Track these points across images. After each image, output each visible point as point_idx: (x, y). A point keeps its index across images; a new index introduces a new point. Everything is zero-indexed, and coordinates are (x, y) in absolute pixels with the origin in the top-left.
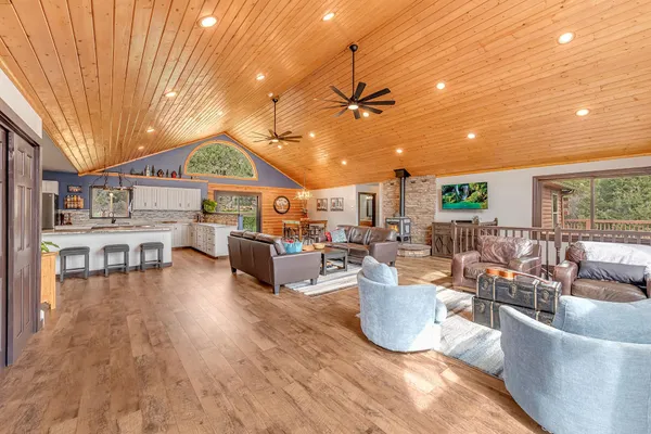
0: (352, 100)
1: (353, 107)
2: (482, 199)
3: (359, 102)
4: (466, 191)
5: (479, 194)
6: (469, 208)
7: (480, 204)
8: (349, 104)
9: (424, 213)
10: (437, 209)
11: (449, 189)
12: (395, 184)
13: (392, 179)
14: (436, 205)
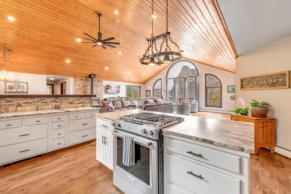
12: (84, 80)
13: (82, 77)
14: (103, 92)
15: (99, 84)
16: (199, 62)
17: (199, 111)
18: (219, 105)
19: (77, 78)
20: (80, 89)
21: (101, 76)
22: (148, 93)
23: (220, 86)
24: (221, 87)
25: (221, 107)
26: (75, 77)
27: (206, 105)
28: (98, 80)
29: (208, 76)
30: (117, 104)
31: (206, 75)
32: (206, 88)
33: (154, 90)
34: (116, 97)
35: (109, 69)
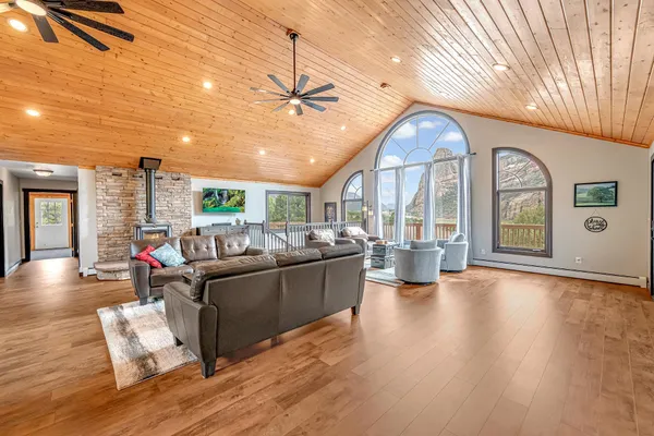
0: (294, 94)
1: (295, 101)
2: (241, 204)
3: (300, 96)
4: (225, 195)
5: (238, 198)
6: (228, 211)
7: (240, 208)
8: (291, 97)
9: (178, 217)
10: (193, 212)
11: (208, 194)
12: (125, 175)
13: (117, 166)
14: (192, 209)
15: (178, 186)
16: (473, 113)
17: (471, 266)
18: (543, 247)
19: (99, 168)
20: (113, 201)
21: (180, 165)
22: (330, 209)
23: (545, 185)
24: (549, 190)
25: (548, 253)
26: (94, 167)
27: (496, 249)
28: (175, 176)
29: (502, 154)
30: (197, 249)
31: (495, 151)
32: (496, 194)
33: (343, 202)
34: (234, 224)
35: (197, 143)
